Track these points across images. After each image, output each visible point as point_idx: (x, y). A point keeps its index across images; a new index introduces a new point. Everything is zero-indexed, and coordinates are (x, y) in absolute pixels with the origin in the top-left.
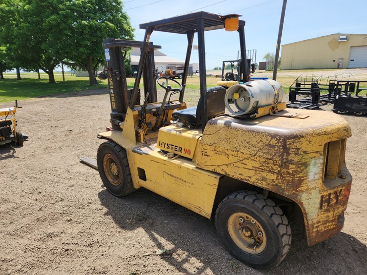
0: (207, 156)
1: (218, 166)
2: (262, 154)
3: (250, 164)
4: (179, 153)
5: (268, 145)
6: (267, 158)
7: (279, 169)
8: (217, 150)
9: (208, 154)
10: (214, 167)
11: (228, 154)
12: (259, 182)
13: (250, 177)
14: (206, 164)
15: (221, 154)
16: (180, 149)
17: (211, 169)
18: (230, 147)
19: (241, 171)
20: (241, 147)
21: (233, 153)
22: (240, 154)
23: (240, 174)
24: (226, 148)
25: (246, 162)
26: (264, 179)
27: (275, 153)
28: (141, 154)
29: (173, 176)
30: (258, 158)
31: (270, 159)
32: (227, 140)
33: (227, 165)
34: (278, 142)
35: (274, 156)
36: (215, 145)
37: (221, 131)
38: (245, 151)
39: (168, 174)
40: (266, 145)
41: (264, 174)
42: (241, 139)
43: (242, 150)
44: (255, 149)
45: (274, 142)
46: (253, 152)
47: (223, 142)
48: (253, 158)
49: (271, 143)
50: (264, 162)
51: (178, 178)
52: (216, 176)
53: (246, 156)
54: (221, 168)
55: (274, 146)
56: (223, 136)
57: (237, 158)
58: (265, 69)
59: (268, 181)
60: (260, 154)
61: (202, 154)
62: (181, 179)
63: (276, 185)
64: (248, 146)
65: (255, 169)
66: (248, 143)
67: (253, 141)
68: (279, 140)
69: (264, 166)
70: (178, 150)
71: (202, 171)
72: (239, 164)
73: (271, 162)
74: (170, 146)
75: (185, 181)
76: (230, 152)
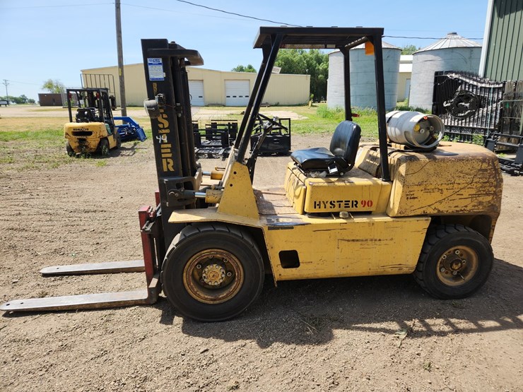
0: (414, 198)
1: (429, 206)
2: (478, 180)
3: (466, 193)
4: (354, 209)
5: (481, 170)
6: (484, 183)
7: (494, 189)
8: (428, 188)
9: (415, 196)
10: (424, 209)
11: (442, 190)
12: (476, 208)
13: (466, 206)
14: (412, 208)
15: (434, 192)
16: (355, 203)
17: (419, 212)
18: (444, 181)
19: (456, 203)
20: (456, 178)
21: (448, 187)
22: (456, 186)
23: (456, 207)
24: (439, 183)
25: (462, 192)
26: (480, 203)
27: (490, 176)
28: (292, 228)
29: (357, 240)
30: (475, 185)
31: (486, 183)
32: (437, 174)
33: (440, 202)
34: (489, 165)
35: (489, 178)
36: (425, 183)
37: (427, 167)
38: (461, 181)
39: (348, 241)
40: (479, 170)
41: (481, 199)
42: (452, 170)
43: (457, 181)
44: (470, 177)
45: (485, 166)
46: (469, 180)
47: (434, 178)
48: (470, 186)
49: (483, 167)
50: (481, 187)
51: (366, 240)
52: (426, 218)
53: (463, 186)
54: (433, 207)
55: (486, 170)
56: (432, 171)
57: (452, 191)
58: (61, 105)
59: (485, 204)
60: (476, 180)
61: (408, 198)
62: (372, 240)
63: (492, 205)
64: (462, 175)
65: (472, 196)
66: (461, 172)
67: (466, 169)
68: (489, 163)
69: (480, 191)
70: (350, 204)
71: (407, 219)
72: (455, 197)
73: (488, 184)
74: (337, 204)
75: (380, 240)
76: (444, 187)
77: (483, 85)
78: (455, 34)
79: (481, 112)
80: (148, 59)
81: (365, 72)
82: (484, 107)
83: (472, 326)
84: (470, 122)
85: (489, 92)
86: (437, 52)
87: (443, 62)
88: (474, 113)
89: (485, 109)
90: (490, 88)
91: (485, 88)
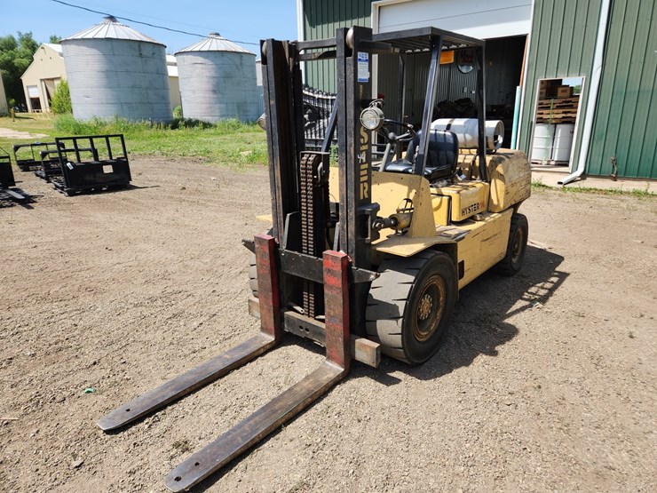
0: (508, 193)
8: (513, 183)
9: (508, 191)
10: (511, 201)
11: (517, 184)
16: (478, 206)
17: (509, 204)
23: (520, 196)
24: (516, 178)
32: (513, 171)
33: (516, 194)
36: (511, 179)
47: (513, 174)
54: (514, 199)
56: (511, 169)
77: (320, 96)
78: (218, 34)
79: (321, 123)
80: (359, 53)
81: (127, 71)
82: (324, 119)
83: (555, 279)
84: (311, 134)
85: (328, 104)
86: (206, 54)
87: (214, 66)
88: (314, 125)
89: (326, 120)
90: (328, 100)
91: (323, 99)
